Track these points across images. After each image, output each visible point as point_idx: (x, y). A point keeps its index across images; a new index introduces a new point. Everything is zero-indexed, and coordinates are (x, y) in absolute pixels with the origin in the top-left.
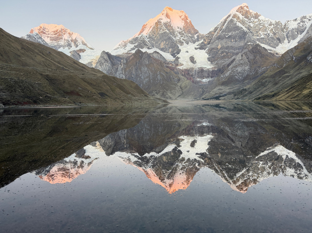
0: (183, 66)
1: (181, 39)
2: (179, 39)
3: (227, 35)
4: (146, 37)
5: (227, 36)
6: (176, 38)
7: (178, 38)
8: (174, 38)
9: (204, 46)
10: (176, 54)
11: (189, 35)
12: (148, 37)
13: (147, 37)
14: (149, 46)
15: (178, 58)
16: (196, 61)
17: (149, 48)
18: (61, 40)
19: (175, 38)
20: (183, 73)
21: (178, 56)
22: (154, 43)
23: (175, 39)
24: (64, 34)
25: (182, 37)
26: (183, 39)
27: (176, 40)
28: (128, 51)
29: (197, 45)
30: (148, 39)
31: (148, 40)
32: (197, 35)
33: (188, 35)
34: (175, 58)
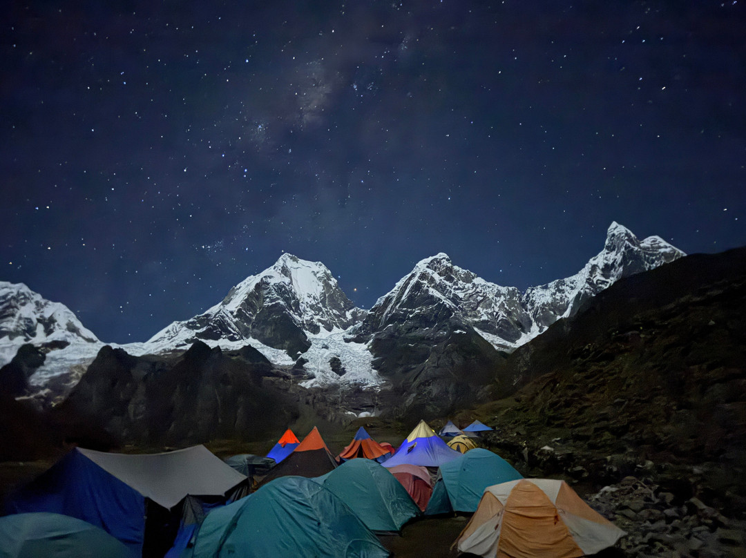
0: (314, 380)
1: (314, 320)
2: (309, 318)
3: (411, 313)
4: (229, 315)
5: (411, 316)
6: (303, 316)
7: (306, 318)
8: (297, 317)
9: (365, 334)
10: (299, 353)
11: (334, 311)
12: (235, 314)
13: (232, 313)
14: (234, 334)
15: (303, 361)
16: (344, 368)
17: (232, 339)
18: (11, 318)
19: (300, 317)
20: (310, 398)
21: (304, 356)
22: (250, 327)
23: (299, 319)
24: (23, 304)
25: (317, 315)
26: (319, 321)
27: (303, 321)
28: (177, 346)
29: (350, 334)
30: (235, 317)
31: (235, 320)
32: (351, 311)
33: (331, 311)
34: (295, 362)
